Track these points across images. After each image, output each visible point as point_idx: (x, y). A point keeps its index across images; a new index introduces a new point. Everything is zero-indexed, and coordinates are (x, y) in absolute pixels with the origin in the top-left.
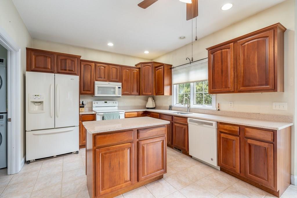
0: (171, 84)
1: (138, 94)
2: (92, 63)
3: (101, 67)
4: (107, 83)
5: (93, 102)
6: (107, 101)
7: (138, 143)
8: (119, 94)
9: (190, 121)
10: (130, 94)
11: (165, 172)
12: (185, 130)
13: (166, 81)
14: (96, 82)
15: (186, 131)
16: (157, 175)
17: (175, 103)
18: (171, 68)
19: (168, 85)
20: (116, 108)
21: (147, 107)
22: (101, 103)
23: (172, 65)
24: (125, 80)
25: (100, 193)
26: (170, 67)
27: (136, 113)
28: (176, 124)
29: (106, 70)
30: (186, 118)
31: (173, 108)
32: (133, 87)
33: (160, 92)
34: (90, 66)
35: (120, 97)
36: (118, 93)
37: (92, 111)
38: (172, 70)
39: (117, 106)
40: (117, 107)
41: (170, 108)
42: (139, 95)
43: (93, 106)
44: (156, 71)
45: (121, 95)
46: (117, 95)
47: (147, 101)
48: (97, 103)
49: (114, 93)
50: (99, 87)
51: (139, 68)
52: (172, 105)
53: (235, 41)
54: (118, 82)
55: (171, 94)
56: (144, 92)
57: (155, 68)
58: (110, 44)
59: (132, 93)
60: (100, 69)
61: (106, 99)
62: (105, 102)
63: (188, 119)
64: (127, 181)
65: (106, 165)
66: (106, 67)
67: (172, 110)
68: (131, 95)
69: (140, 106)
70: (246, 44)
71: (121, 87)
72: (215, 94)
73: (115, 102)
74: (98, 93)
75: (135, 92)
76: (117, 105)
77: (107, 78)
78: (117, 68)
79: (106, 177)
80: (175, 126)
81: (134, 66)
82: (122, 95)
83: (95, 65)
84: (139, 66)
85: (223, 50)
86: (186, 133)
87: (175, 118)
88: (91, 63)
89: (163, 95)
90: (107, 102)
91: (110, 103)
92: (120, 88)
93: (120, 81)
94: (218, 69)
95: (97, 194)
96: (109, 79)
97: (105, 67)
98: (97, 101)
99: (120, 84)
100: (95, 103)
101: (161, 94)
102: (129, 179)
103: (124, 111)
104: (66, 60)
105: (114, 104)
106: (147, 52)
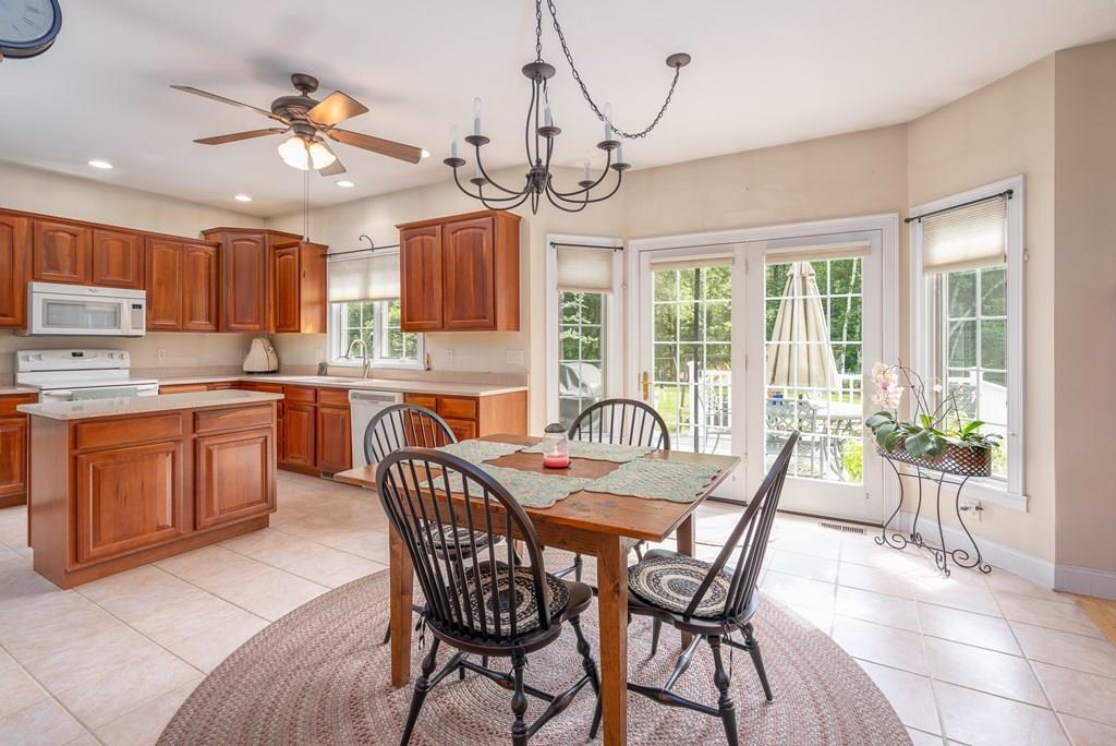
0: (323, 302)
1: (212, 327)
2: (17, 219)
3: (61, 234)
4: (85, 289)
5: (21, 354)
6: (84, 351)
7: (195, 441)
8: (133, 328)
9: (354, 396)
10: (180, 326)
11: (273, 508)
12: (343, 421)
13: (308, 293)
14: (36, 286)
15: (347, 424)
16: (249, 515)
17: (334, 357)
18: (324, 256)
19: (313, 304)
20: (126, 373)
21: (245, 369)
22: (58, 359)
23: (327, 247)
24: (159, 283)
25: (89, 553)
26: (320, 252)
28: (324, 410)
29: (81, 246)
30: (345, 391)
31: (329, 370)
32: (191, 304)
33: (289, 323)
34: (7, 229)
35: (140, 336)
36: (132, 322)
37: (14, 383)
38: (328, 260)
39: (129, 366)
40: (127, 371)
41: (323, 370)
42: (217, 330)
43: (21, 368)
44: (278, 260)
45: (142, 332)
46: (127, 329)
47: (247, 349)
48: (39, 357)
49: (116, 323)
50: (48, 304)
51: (218, 246)
52: (328, 361)
53: (443, 222)
54: (133, 288)
55: (323, 329)
56: (235, 323)
57: (272, 249)
58: (101, 165)
59: (190, 325)
60: (52, 239)
61: (77, 346)
62: (74, 355)
63: (350, 392)
64: (163, 528)
65: (107, 490)
66: (80, 239)
67: (326, 375)
68: (184, 330)
69: (220, 367)
70: (459, 233)
71: (143, 303)
72: (422, 334)
73: (116, 354)
74: (45, 324)
75: (202, 322)
76: (127, 362)
77: (83, 272)
78: (128, 240)
79: (105, 518)
80: (323, 414)
81: (196, 237)
82: (148, 329)
83: (32, 227)
84: (218, 238)
85: (426, 237)
86: (347, 429)
87: (322, 393)
88: (11, 218)
89: (299, 331)
90: (81, 355)
91: (95, 357)
92: (140, 307)
93: (139, 284)
94: (417, 276)
95: (80, 554)
96: (91, 275)
97: (75, 236)
98: (38, 353)
99: (140, 296)
100: (30, 358)
101: (292, 329)
102: (169, 523)
103: (156, 381)
105: (116, 362)
106: (243, 198)
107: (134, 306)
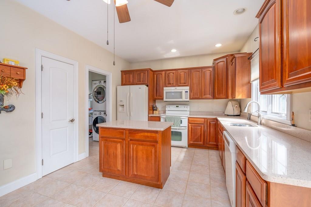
1: (211, 97)
2: (163, 72)
4: (174, 88)
8: (186, 99)
10: (201, 97)
14: (165, 88)
17: (254, 110)
20: (189, 113)
21: (225, 113)
22: (173, 108)
23: (252, 53)
26: (248, 57)
27: (203, 119)
29: (175, 76)
31: (251, 117)
34: (161, 75)
35: (188, 101)
36: (185, 97)
38: (251, 60)
42: (213, 99)
44: (231, 66)
45: (188, 100)
46: (184, 99)
48: (169, 107)
49: (181, 98)
50: (167, 93)
51: (214, 67)
52: (251, 112)
55: (249, 96)
56: (217, 95)
57: (231, 62)
59: (204, 97)
60: (169, 75)
61: (177, 104)
62: (177, 106)
63: (224, 132)
66: (175, 74)
67: (250, 120)
68: (202, 99)
71: (188, 91)
74: (166, 98)
75: (208, 96)
76: (188, 109)
77: (175, 83)
78: (186, 72)
82: (190, 99)
83: (166, 73)
88: (161, 72)
89: (235, 98)
90: (178, 107)
91: (181, 107)
92: (187, 92)
96: (178, 84)
97: (173, 73)
99: (187, 88)
104: (140, 74)
105: (186, 109)
106: (219, 45)
107: (186, 92)
